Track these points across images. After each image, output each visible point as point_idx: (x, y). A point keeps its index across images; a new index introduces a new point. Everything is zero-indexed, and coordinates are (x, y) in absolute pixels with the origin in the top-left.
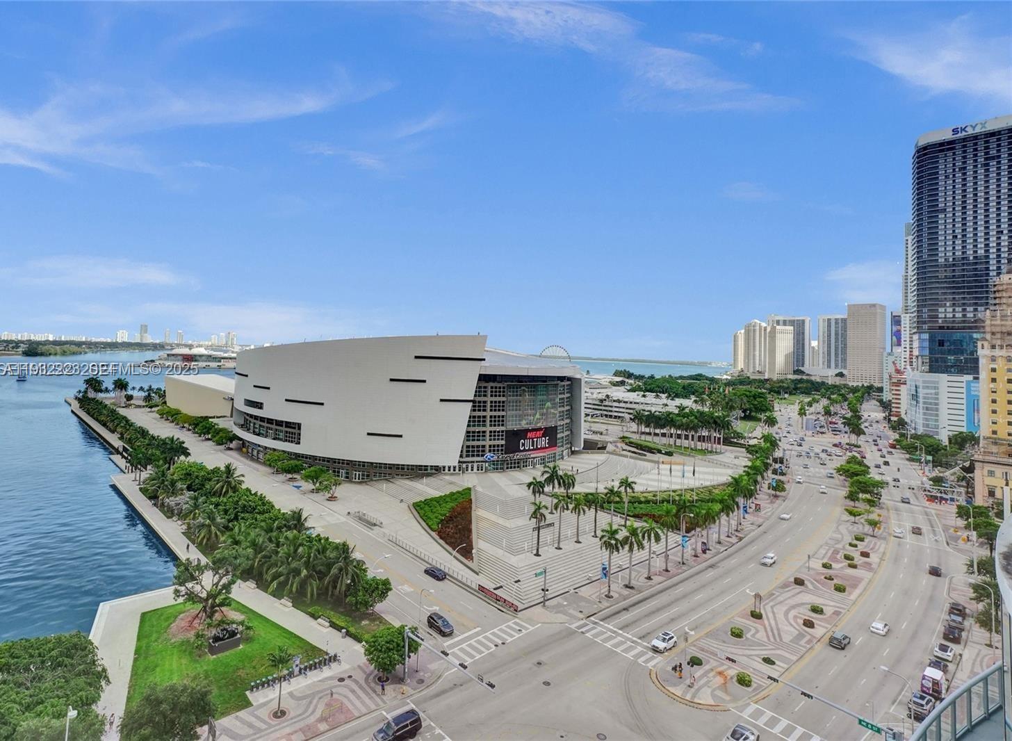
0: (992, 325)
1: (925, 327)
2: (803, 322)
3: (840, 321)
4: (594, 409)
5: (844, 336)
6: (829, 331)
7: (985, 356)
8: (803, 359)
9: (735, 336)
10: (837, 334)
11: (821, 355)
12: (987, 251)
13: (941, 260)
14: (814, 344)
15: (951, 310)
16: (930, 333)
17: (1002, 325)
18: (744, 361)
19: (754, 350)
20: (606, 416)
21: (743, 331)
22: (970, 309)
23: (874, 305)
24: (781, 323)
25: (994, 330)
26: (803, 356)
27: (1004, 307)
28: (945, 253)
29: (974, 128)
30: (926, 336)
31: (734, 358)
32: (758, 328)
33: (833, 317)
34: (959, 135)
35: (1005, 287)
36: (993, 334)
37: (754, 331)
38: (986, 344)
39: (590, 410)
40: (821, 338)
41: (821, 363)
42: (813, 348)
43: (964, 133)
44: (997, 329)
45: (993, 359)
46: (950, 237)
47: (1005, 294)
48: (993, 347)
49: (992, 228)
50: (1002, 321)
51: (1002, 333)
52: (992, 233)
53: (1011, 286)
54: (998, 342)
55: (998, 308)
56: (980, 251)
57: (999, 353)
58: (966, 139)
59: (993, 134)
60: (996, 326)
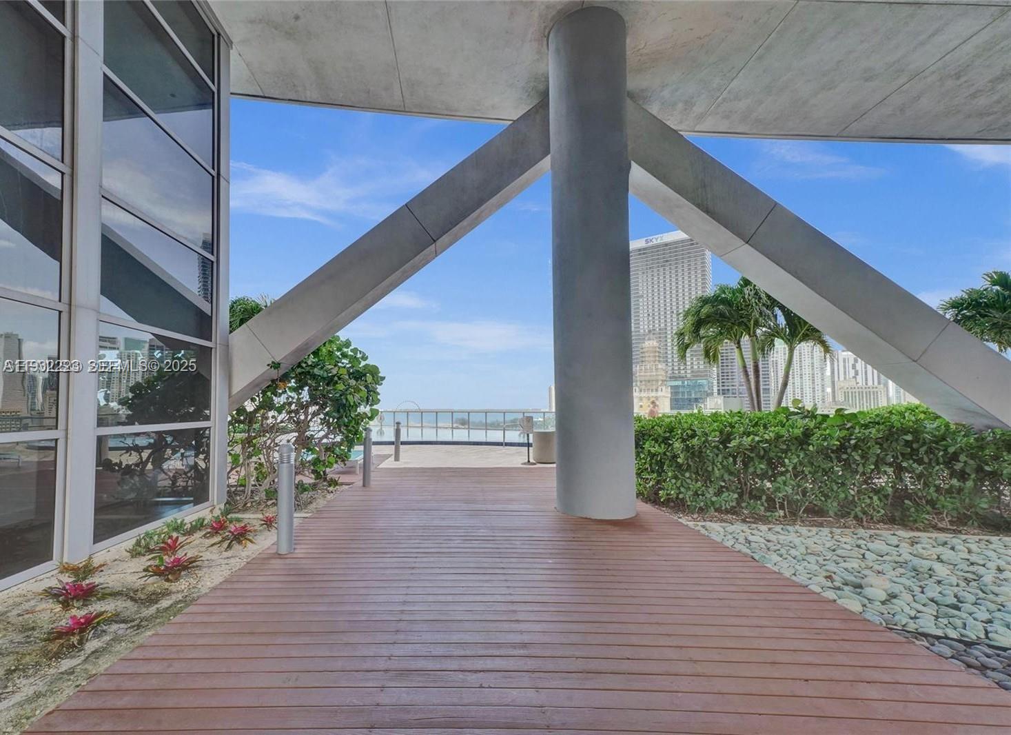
0: (640, 376)
7: (637, 397)
12: (666, 325)
13: (642, 331)
17: (645, 376)
28: (644, 327)
29: (657, 240)
34: (649, 244)
35: (647, 349)
36: (641, 382)
38: (637, 388)
43: (652, 243)
44: (643, 378)
45: (641, 399)
46: (646, 315)
47: (647, 355)
48: (641, 391)
49: (668, 308)
50: (645, 372)
51: (645, 381)
52: (668, 313)
53: (651, 349)
54: (643, 387)
55: (644, 364)
56: (662, 325)
57: (643, 394)
58: (652, 247)
59: (666, 245)
60: (642, 376)
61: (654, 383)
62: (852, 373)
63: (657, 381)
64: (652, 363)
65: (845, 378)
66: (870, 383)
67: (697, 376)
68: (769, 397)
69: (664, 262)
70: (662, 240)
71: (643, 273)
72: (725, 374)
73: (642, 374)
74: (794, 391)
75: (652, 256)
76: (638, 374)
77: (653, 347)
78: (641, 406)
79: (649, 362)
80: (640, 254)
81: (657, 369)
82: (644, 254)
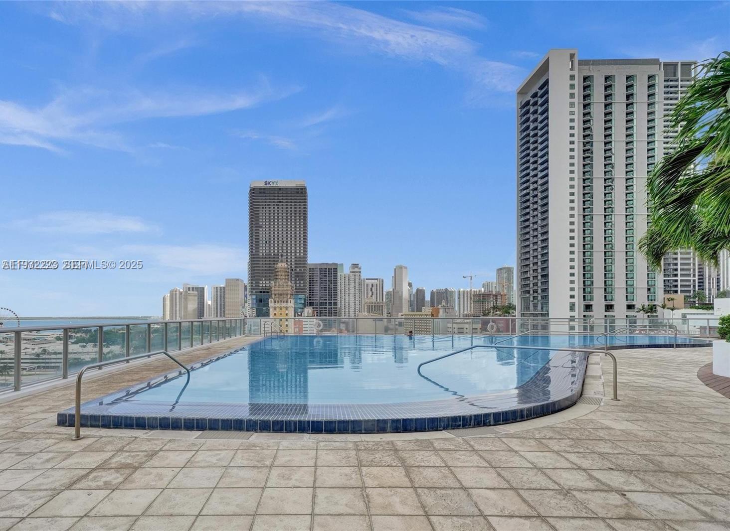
0: (275, 290)
1: (254, 291)
2: (203, 288)
3: (222, 289)
4: (31, 363)
5: (224, 297)
6: (217, 294)
7: (272, 307)
8: (203, 312)
9: (164, 298)
10: (221, 297)
11: (213, 310)
12: (278, 251)
13: (261, 254)
14: (210, 302)
15: (264, 282)
16: (256, 295)
17: (278, 290)
18: (170, 315)
19: (176, 308)
20: (44, 367)
21: (169, 295)
22: (268, 282)
23: (238, 280)
24: (191, 289)
25: (276, 293)
26: (203, 310)
27: (279, 280)
28: (262, 252)
29: (273, 184)
30: (254, 297)
31: (164, 313)
32: (178, 292)
33: (219, 286)
34: (267, 186)
35: (280, 269)
36: (275, 295)
37: (176, 294)
38: (272, 300)
39: (28, 365)
40: (213, 299)
41: (213, 314)
42: (209, 305)
43: (269, 185)
44: (277, 292)
45: (275, 308)
46: (264, 242)
47: (280, 274)
48: (275, 302)
49: (280, 239)
50: (278, 287)
51: (278, 294)
52: (280, 242)
53: (282, 269)
54: (277, 299)
55: (277, 281)
56: (276, 251)
57: (277, 305)
58: (270, 189)
59: (280, 189)
60: (276, 290)
61: (285, 296)
62: (370, 294)
63: (287, 294)
64: (283, 281)
65: (367, 297)
66: (378, 300)
67: (299, 292)
68: (337, 308)
69: (278, 202)
70: (277, 184)
71: (263, 208)
72: (312, 291)
73: (275, 289)
74: (345, 305)
75: (270, 196)
76: (273, 289)
77: (284, 268)
78: (275, 314)
79: (281, 279)
80: (260, 193)
81: (287, 286)
82: (264, 193)
